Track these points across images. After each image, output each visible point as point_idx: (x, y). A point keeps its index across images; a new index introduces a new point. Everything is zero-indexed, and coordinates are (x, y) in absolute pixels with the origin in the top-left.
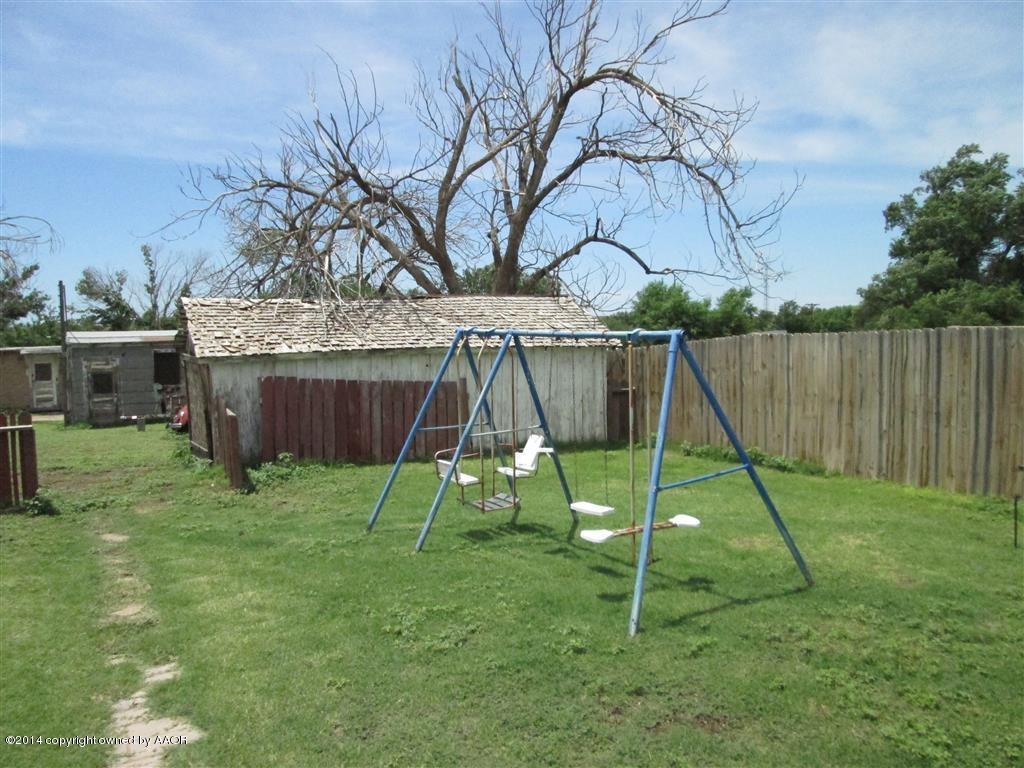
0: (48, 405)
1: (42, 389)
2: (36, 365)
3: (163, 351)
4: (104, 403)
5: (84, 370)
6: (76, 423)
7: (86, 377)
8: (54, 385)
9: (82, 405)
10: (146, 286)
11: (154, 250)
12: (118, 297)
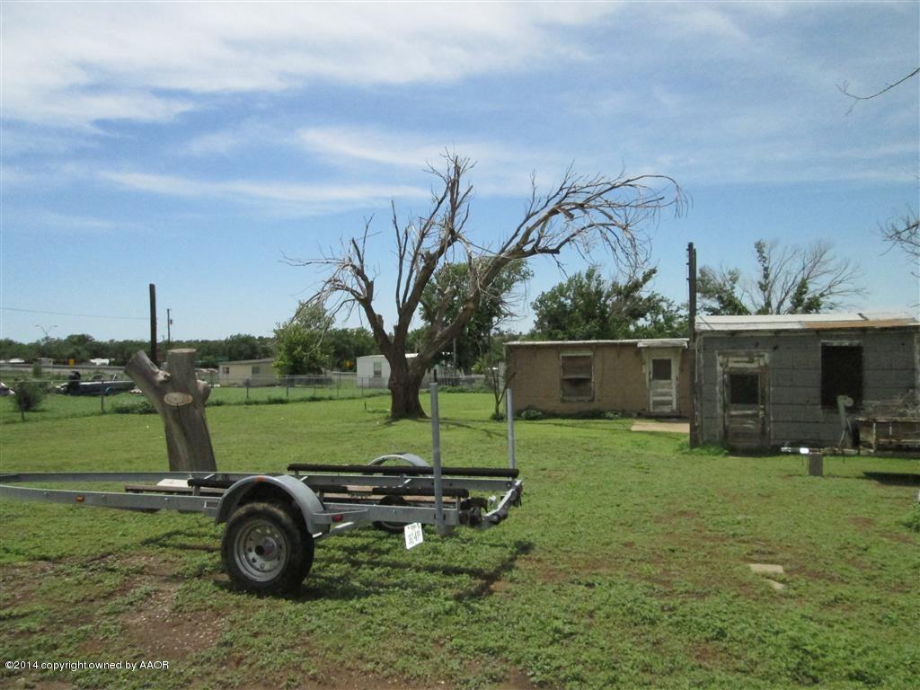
0: (667, 410)
1: (660, 390)
2: (654, 361)
3: (836, 343)
4: (745, 418)
5: (719, 369)
6: (705, 445)
7: (720, 379)
8: (674, 386)
9: (716, 418)
10: (759, 283)
11: (768, 245)
12: (731, 295)
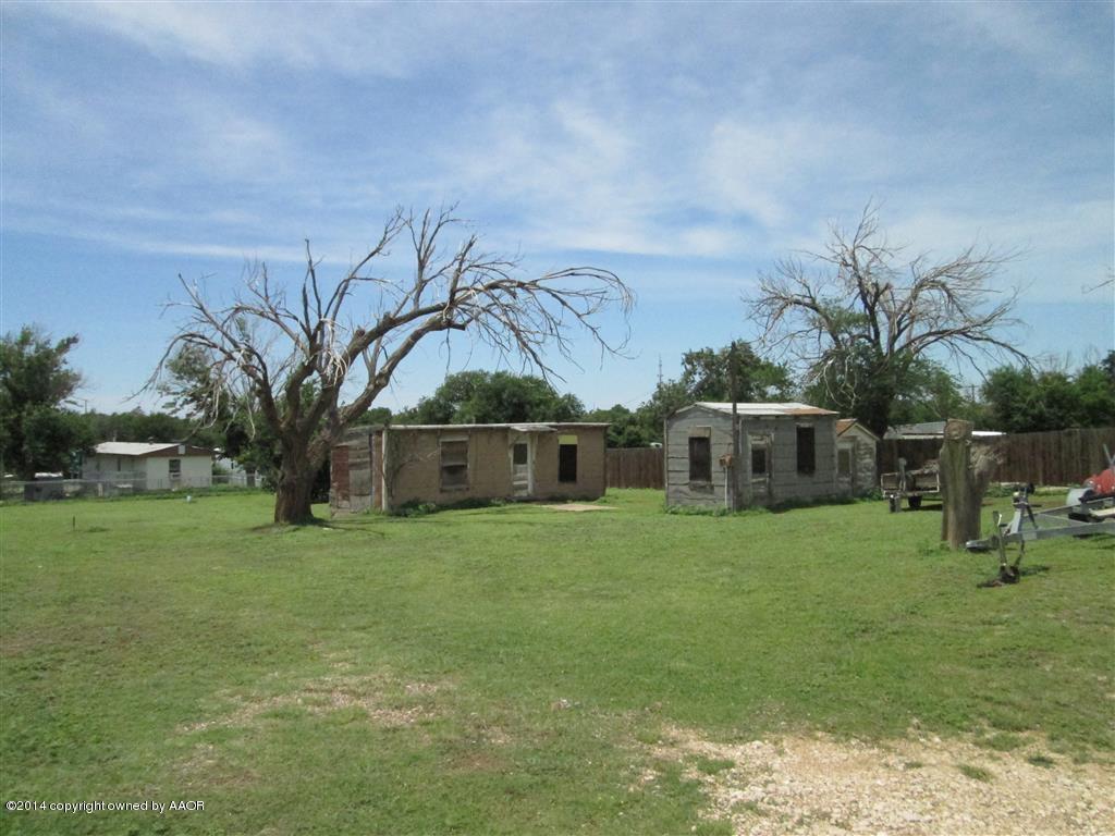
0: (524, 494)
1: (518, 475)
2: (515, 447)
3: (802, 425)
4: (759, 484)
5: (750, 445)
7: (750, 454)
8: (529, 470)
